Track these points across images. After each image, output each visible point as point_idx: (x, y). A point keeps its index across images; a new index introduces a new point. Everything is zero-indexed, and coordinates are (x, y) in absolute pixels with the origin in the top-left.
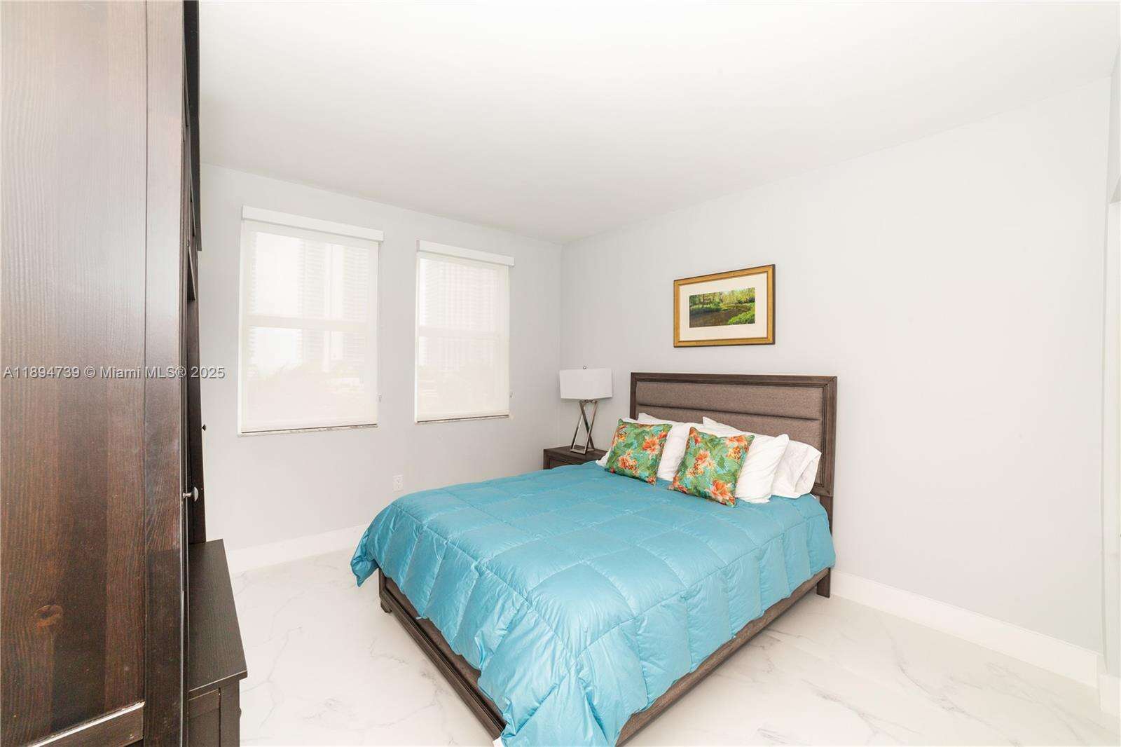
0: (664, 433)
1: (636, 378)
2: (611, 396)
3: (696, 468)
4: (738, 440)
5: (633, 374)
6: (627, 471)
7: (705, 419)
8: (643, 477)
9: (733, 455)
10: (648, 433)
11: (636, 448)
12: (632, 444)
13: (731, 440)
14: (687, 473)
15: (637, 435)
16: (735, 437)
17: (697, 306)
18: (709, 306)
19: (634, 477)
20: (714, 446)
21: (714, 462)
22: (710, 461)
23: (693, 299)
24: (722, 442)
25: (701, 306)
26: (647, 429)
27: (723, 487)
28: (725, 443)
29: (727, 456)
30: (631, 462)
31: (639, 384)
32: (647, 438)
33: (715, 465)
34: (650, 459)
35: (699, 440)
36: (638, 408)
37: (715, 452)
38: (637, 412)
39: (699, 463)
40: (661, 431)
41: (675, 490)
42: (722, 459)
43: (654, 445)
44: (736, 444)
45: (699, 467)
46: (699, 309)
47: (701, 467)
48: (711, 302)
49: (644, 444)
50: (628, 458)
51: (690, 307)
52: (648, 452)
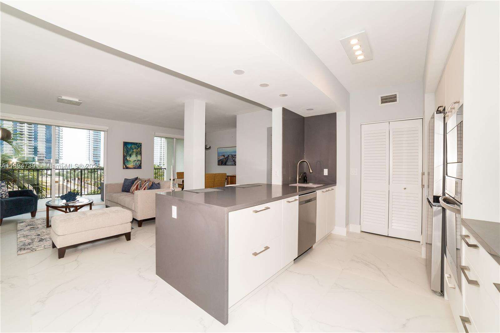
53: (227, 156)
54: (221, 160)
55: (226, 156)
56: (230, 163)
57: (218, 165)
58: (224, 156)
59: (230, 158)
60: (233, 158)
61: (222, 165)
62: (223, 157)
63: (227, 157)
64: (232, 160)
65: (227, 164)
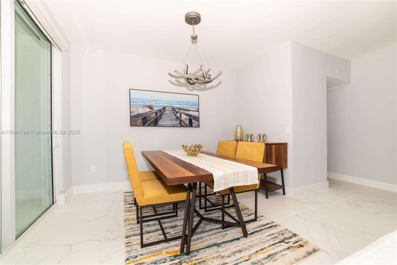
53: (160, 108)
54: (138, 116)
55: (156, 109)
56: (170, 123)
57: (132, 125)
58: (151, 107)
59: (167, 112)
60: (177, 113)
61: (144, 125)
62: (148, 110)
63: (160, 111)
64: (174, 117)
65: (160, 122)
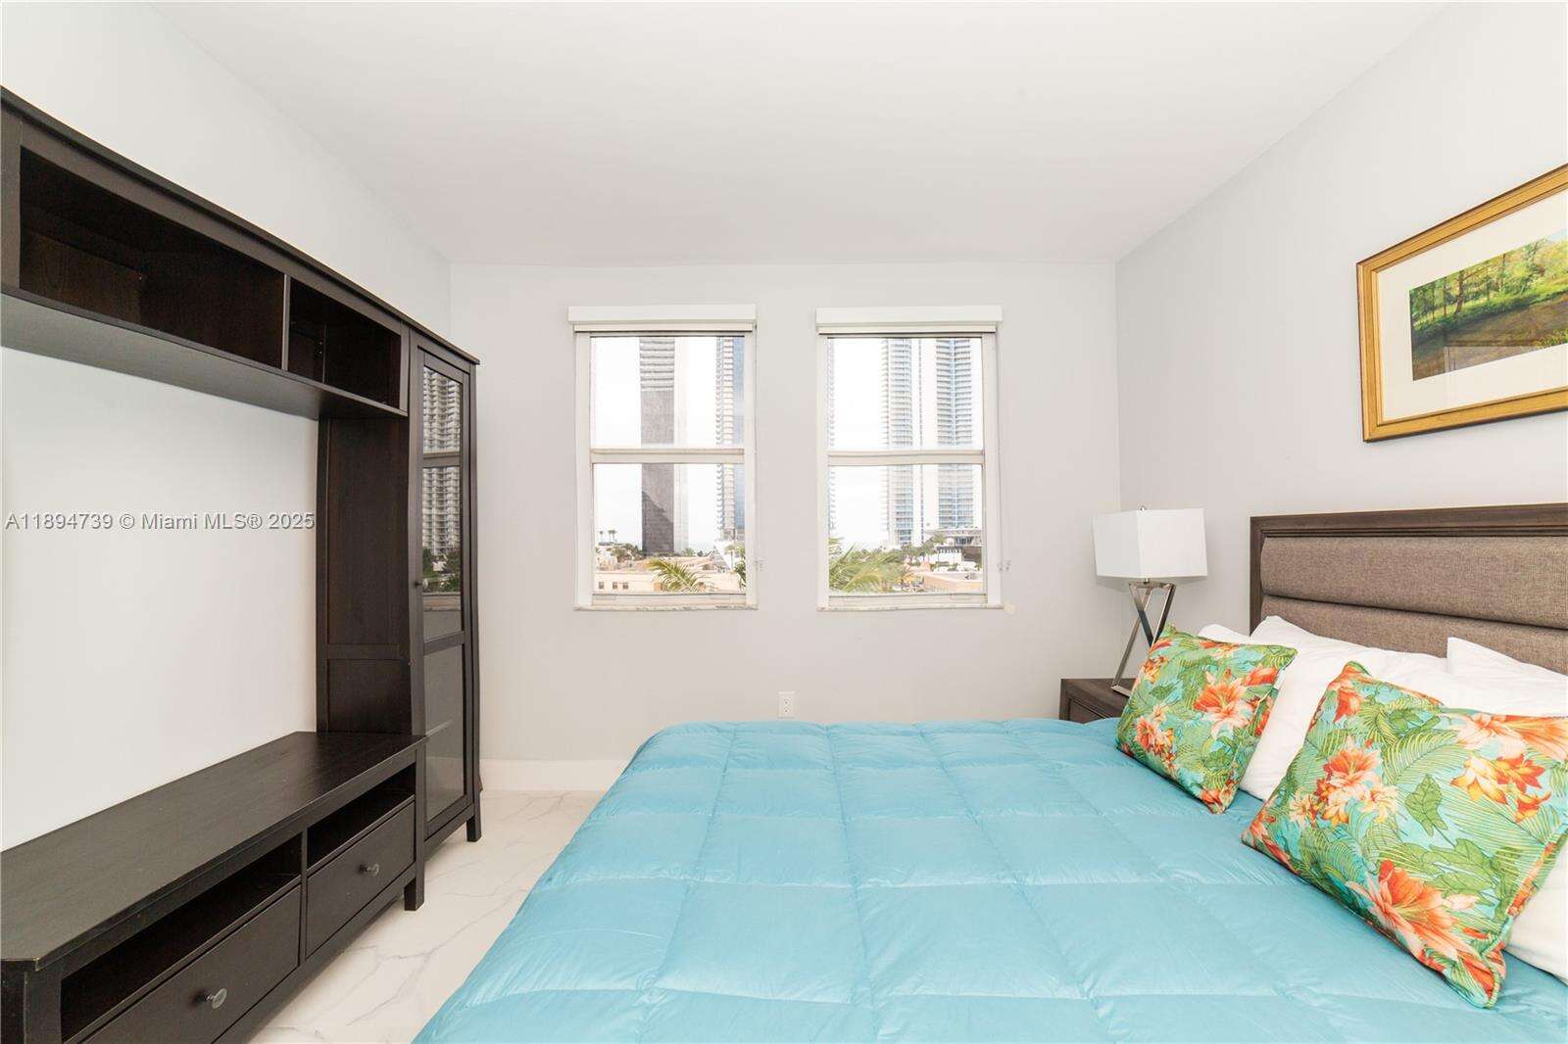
0: (1266, 671)
1: (1263, 529)
2: (1205, 573)
3: (1321, 795)
4: (1527, 735)
5: (1255, 522)
6: (1151, 757)
7: (1454, 643)
8: (1188, 782)
9: (1490, 786)
10: (1216, 664)
11: (1177, 702)
12: (1169, 690)
13: (1490, 725)
14: (1291, 803)
15: (1189, 667)
16: (1509, 718)
17: (1438, 314)
18: (1482, 300)
19: (1168, 778)
20: (1403, 737)
21: (1391, 791)
22: (1380, 787)
23: (1421, 300)
24: (1443, 725)
25: (1451, 309)
26: (1217, 654)
27: (1421, 897)
28: (1455, 733)
29: (1454, 782)
30: (1160, 737)
31: (1269, 544)
32: (1210, 678)
33: (1395, 806)
34: (1215, 737)
35: (1354, 703)
36: (1267, 603)
37: (1402, 757)
38: (1263, 613)
39: (1335, 781)
40: (1255, 663)
41: (1256, 848)
42: (1429, 787)
43: (1230, 699)
44: (1513, 745)
45: (1333, 797)
46: (1445, 320)
47: (1340, 798)
48: (1491, 287)
49: (1200, 692)
50: (1156, 726)
51: (1413, 320)
52: (1211, 716)
